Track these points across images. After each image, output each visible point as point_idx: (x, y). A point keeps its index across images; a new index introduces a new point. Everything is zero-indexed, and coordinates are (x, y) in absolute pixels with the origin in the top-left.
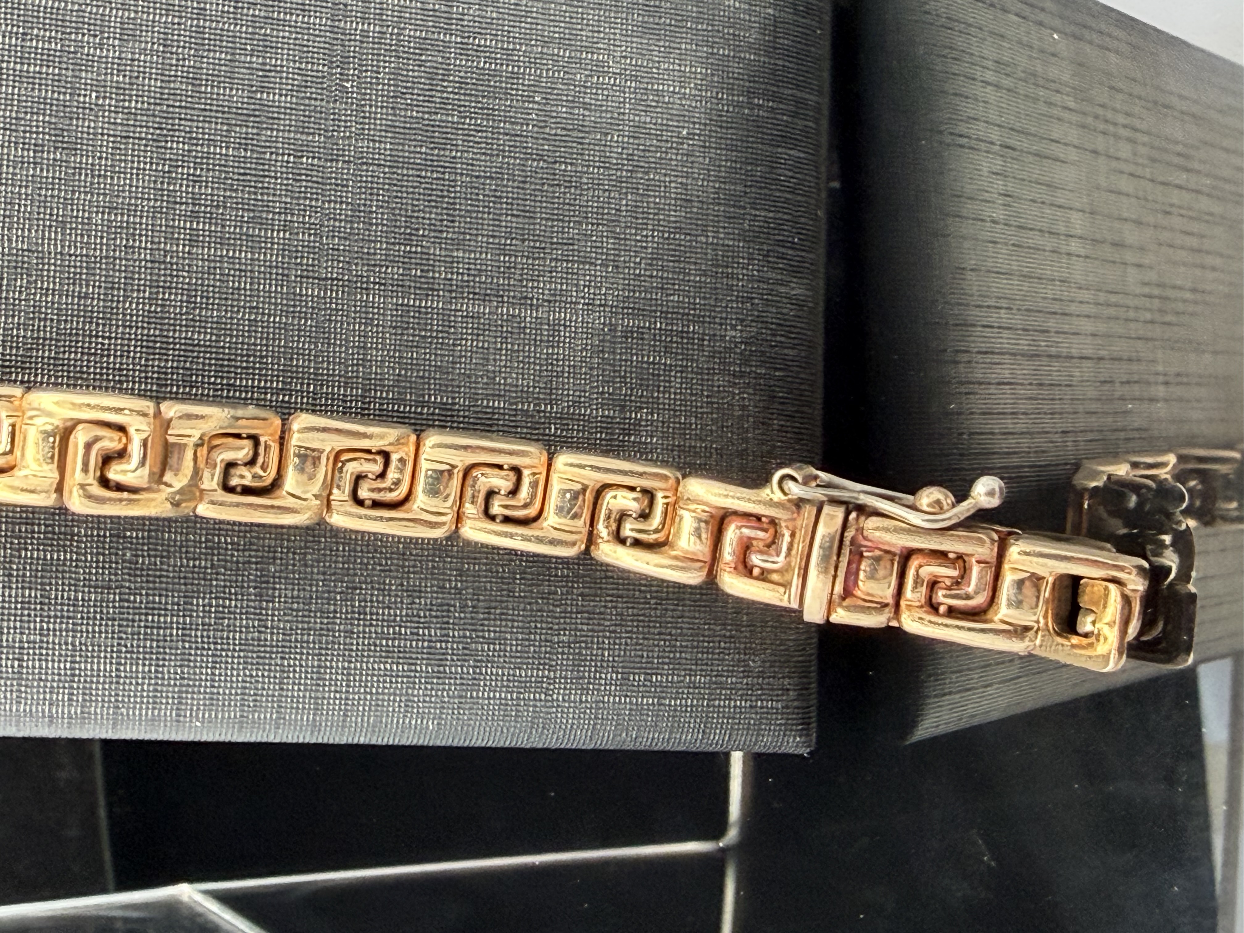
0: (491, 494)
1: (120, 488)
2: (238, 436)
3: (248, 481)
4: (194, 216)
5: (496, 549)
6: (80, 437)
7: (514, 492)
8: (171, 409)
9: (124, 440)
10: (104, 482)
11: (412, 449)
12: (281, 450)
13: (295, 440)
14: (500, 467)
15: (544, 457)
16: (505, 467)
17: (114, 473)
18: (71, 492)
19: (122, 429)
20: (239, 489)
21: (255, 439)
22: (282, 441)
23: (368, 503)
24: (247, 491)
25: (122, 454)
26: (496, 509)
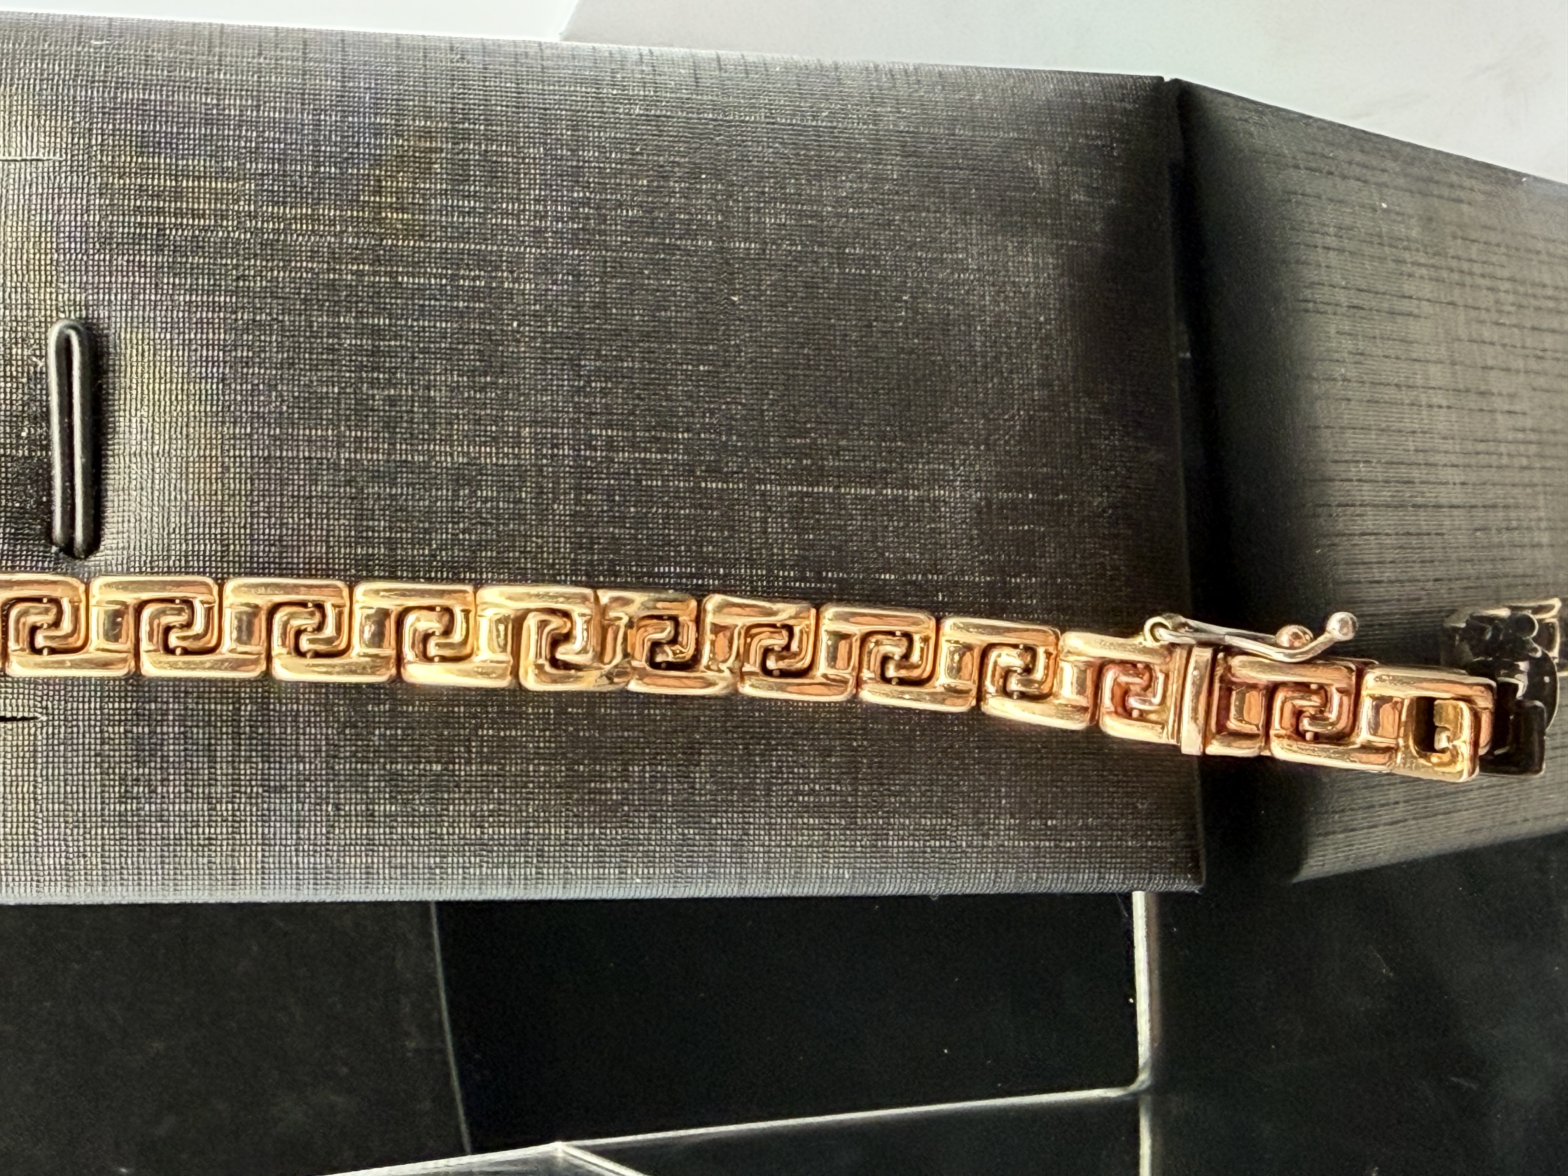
0: (886, 659)
1: (567, 666)
2: (660, 618)
3: (671, 658)
4: (609, 425)
5: (893, 710)
6: (531, 622)
7: (906, 656)
8: (605, 596)
9: (569, 625)
10: (554, 662)
11: (813, 621)
12: (698, 630)
13: (710, 619)
14: (892, 634)
15: (933, 623)
16: (898, 633)
17: (562, 654)
18: (526, 673)
19: (566, 615)
20: (663, 665)
21: (674, 619)
22: (698, 621)
23: (776, 673)
24: (670, 666)
25: (567, 637)
26: (891, 672)
